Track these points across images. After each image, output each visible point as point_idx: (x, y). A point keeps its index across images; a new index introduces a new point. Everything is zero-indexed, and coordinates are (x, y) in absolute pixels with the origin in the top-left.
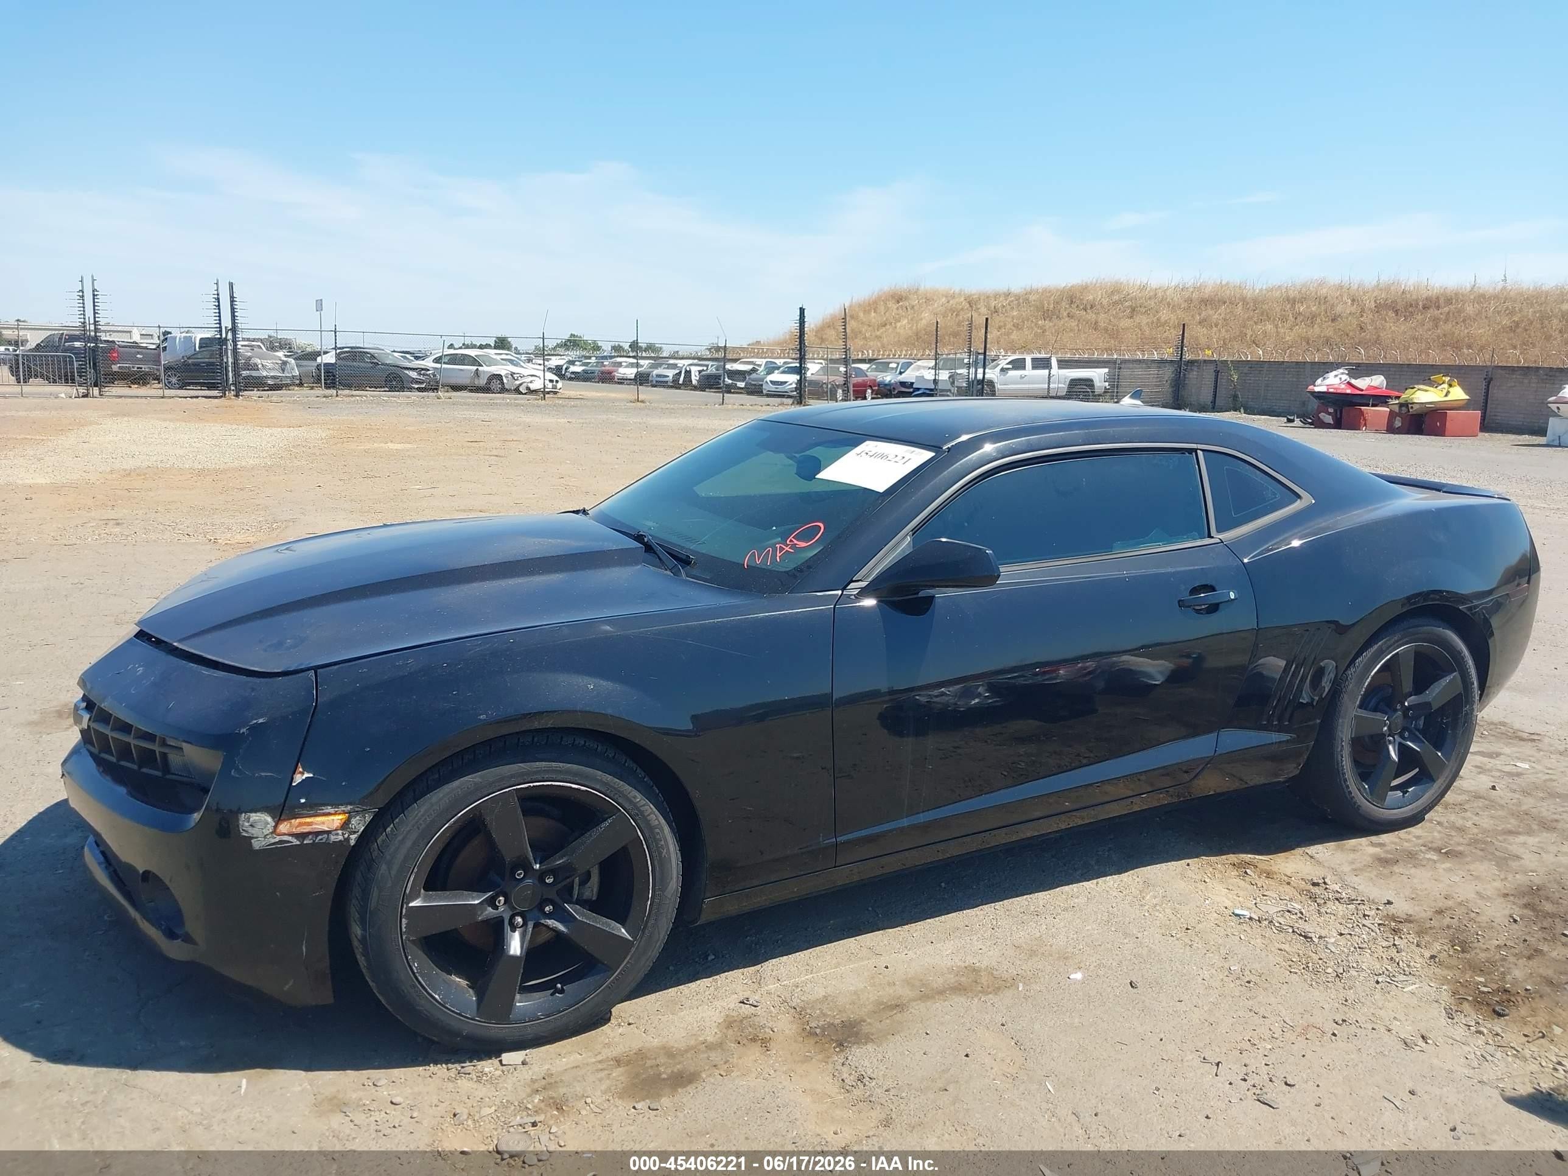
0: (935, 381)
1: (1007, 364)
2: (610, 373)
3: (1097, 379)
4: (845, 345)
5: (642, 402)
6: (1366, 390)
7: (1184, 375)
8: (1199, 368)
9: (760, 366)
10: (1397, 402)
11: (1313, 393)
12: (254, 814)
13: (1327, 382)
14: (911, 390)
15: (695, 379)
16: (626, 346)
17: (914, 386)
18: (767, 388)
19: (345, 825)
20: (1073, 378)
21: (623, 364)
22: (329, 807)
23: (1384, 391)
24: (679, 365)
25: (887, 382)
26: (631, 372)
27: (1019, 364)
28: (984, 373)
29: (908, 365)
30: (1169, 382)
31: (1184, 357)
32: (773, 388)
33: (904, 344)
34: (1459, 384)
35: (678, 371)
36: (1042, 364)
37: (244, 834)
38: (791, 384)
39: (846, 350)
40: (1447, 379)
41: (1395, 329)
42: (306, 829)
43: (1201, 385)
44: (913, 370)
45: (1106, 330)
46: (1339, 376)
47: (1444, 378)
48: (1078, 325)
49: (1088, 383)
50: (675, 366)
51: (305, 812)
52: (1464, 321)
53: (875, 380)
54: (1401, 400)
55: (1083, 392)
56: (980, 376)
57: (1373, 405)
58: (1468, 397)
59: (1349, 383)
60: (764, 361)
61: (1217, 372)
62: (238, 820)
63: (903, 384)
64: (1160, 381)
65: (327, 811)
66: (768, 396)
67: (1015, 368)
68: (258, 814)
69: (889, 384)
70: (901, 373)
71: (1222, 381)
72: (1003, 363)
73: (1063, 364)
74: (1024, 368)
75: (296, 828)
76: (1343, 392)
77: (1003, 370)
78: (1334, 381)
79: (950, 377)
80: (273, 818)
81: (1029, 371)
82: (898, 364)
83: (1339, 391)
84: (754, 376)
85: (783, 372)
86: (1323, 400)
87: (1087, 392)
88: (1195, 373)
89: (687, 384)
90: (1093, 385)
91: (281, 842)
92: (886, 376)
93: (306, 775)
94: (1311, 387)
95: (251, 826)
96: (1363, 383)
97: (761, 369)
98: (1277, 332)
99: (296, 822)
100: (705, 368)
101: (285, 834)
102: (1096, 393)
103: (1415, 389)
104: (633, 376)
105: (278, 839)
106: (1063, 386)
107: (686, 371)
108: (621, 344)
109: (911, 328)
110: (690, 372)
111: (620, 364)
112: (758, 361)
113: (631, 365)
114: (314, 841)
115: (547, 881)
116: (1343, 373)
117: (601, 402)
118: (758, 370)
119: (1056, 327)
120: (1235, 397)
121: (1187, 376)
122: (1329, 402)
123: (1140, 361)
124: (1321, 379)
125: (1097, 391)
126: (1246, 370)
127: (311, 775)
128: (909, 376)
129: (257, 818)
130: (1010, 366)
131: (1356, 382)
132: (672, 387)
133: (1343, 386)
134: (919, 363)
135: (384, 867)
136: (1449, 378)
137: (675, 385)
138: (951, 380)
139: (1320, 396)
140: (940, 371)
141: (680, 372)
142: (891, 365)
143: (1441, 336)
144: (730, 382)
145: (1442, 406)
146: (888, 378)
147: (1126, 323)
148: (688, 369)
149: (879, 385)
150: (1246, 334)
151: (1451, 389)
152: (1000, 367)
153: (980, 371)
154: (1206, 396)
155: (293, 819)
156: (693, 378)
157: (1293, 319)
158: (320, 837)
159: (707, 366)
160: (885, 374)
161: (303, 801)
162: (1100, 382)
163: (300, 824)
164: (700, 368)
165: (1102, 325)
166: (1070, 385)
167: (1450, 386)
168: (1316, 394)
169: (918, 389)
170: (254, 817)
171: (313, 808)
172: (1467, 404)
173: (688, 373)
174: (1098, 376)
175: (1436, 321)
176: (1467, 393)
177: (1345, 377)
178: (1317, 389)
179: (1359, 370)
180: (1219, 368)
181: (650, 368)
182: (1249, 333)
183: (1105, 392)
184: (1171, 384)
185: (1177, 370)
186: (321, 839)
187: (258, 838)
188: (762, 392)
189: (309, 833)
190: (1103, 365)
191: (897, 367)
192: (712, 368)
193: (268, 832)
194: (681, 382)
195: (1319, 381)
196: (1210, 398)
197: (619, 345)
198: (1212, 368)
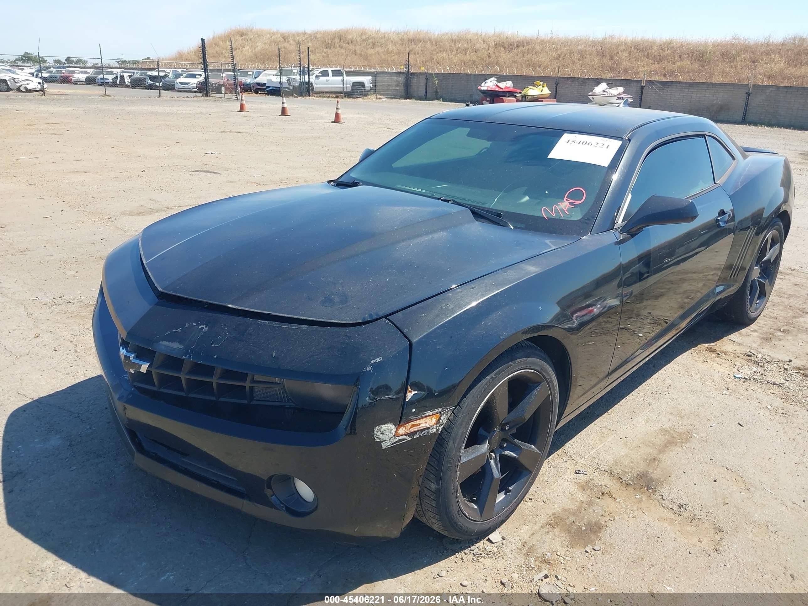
0: (281, 83)
1: (319, 73)
2: (68, 77)
3: (366, 82)
4: (233, 61)
5: (109, 96)
6: (505, 88)
7: (410, 80)
8: (417, 76)
9: (169, 73)
10: (520, 95)
11: (481, 90)
12: (384, 426)
13: (487, 85)
14: (265, 87)
15: (127, 81)
16: (63, 60)
17: (267, 85)
18: (177, 86)
19: (438, 423)
20: (354, 81)
21: (75, 72)
22: (429, 411)
23: (512, 89)
24: (114, 72)
25: (248, 83)
26: (83, 77)
27: (325, 74)
28: (309, 78)
29: (259, 74)
30: (403, 84)
31: (409, 70)
32: (181, 86)
33: (249, 61)
34: (546, 86)
35: (115, 76)
36: (337, 73)
37: (377, 440)
38: (192, 84)
39: (234, 65)
40: (541, 83)
41: (505, 56)
42: (416, 429)
43: (419, 86)
44: (263, 76)
45: (361, 55)
46: (492, 82)
47: (540, 83)
48: (345, 52)
49: (361, 84)
50: (112, 73)
51: (415, 417)
52: (536, 53)
53: (242, 82)
54: (522, 94)
55: (360, 89)
56: (307, 80)
57: (508, 97)
58: (550, 93)
59: (497, 85)
60: (172, 70)
61: (427, 79)
62: (373, 431)
63: (258, 84)
64: (398, 84)
65: (427, 414)
66: (179, 91)
67: (323, 75)
68: (387, 425)
69: (250, 84)
70: (255, 78)
71: (430, 84)
72: (317, 73)
73: (349, 74)
74: (328, 75)
75: (409, 429)
76: (495, 90)
77: (316, 76)
78: (490, 84)
79: (287, 81)
80: (395, 426)
81: (331, 78)
82: (253, 72)
83: (493, 89)
84: (167, 79)
85: (186, 77)
86: (485, 94)
87: (362, 89)
88: (415, 80)
89: (122, 84)
90: (364, 86)
91: (400, 440)
92: (247, 79)
93: (414, 393)
94: (479, 87)
95: (382, 433)
96: (503, 85)
97: (170, 75)
98: (449, 57)
99: (408, 426)
100: (132, 74)
101: (402, 435)
102: (366, 90)
103: (528, 89)
104: (84, 79)
105: (398, 438)
106: (350, 86)
107: (121, 76)
108: (60, 59)
109: (252, 52)
110: (123, 76)
111: (73, 72)
112: (168, 70)
113: (82, 73)
114: (420, 435)
115: (506, 429)
116: (494, 80)
117: (82, 96)
118: (168, 76)
119: (334, 53)
120: (437, 92)
121: (411, 81)
122: (488, 95)
123: (386, 72)
124: (484, 83)
125: (367, 88)
126: (441, 78)
127: (416, 392)
128: (262, 79)
129: (386, 427)
130: (320, 75)
131: (499, 84)
132: (111, 86)
133: (494, 87)
134: (266, 72)
135: (451, 442)
136: (542, 83)
137: (114, 84)
138: (288, 82)
139: (484, 92)
140: (283, 77)
141: (117, 77)
142: (249, 73)
143: (527, 61)
144: (152, 83)
145: (541, 97)
146: (249, 80)
147: (371, 51)
148: (122, 75)
149: (244, 85)
150: (433, 59)
151: (543, 89)
152: (315, 75)
153: (307, 77)
154: (422, 92)
155: (407, 424)
156: (126, 80)
157: (456, 51)
158: (423, 432)
159: (134, 73)
160: (247, 78)
161: (414, 410)
162: (368, 84)
163: (413, 426)
164: (130, 74)
165: (358, 52)
166: (352, 85)
167: (543, 87)
168: (482, 91)
169: (269, 87)
170: (384, 427)
171: (419, 414)
172: (550, 95)
173: (122, 77)
174: (366, 80)
175: (523, 53)
176: (550, 91)
177: (495, 82)
178: (483, 88)
179: (501, 79)
180: (428, 77)
181: (94, 74)
182: (435, 58)
183: (370, 90)
184: (403, 85)
185: (406, 78)
186: (424, 434)
187: (385, 441)
188: (175, 89)
189: (418, 431)
190: (367, 74)
191: (253, 74)
192: (137, 75)
193: (392, 436)
194: (118, 83)
195: (483, 84)
196: (424, 93)
197: (58, 60)
198: (424, 77)
